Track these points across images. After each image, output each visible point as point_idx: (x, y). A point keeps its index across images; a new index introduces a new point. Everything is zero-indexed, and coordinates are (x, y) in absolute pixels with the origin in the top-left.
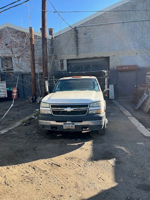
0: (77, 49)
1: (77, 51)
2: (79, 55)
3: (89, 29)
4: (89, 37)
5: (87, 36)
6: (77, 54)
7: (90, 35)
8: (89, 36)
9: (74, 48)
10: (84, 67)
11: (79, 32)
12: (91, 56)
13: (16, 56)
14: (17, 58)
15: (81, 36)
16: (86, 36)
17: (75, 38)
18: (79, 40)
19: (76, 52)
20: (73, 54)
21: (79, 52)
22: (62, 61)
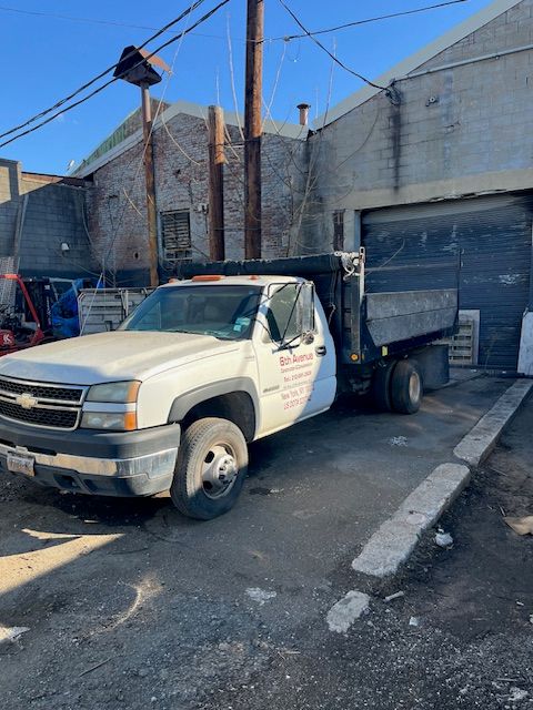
0: (397, 167)
1: (397, 177)
2: (402, 190)
3: (449, 80)
4: (447, 116)
5: (438, 111)
6: (396, 188)
7: (450, 105)
8: (444, 111)
9: (383, 164)
10: (425, 237)
11: (408, 98)
12: (453, 193)
13: (200, 209)
14: (201, 215)
15: (414, 113)
16: (434, 112)
17: (391, 124)
18: (405, 130)
19: (392, 181)
20: (382, 188)
21: (403, 179)
22: (339, 217)
